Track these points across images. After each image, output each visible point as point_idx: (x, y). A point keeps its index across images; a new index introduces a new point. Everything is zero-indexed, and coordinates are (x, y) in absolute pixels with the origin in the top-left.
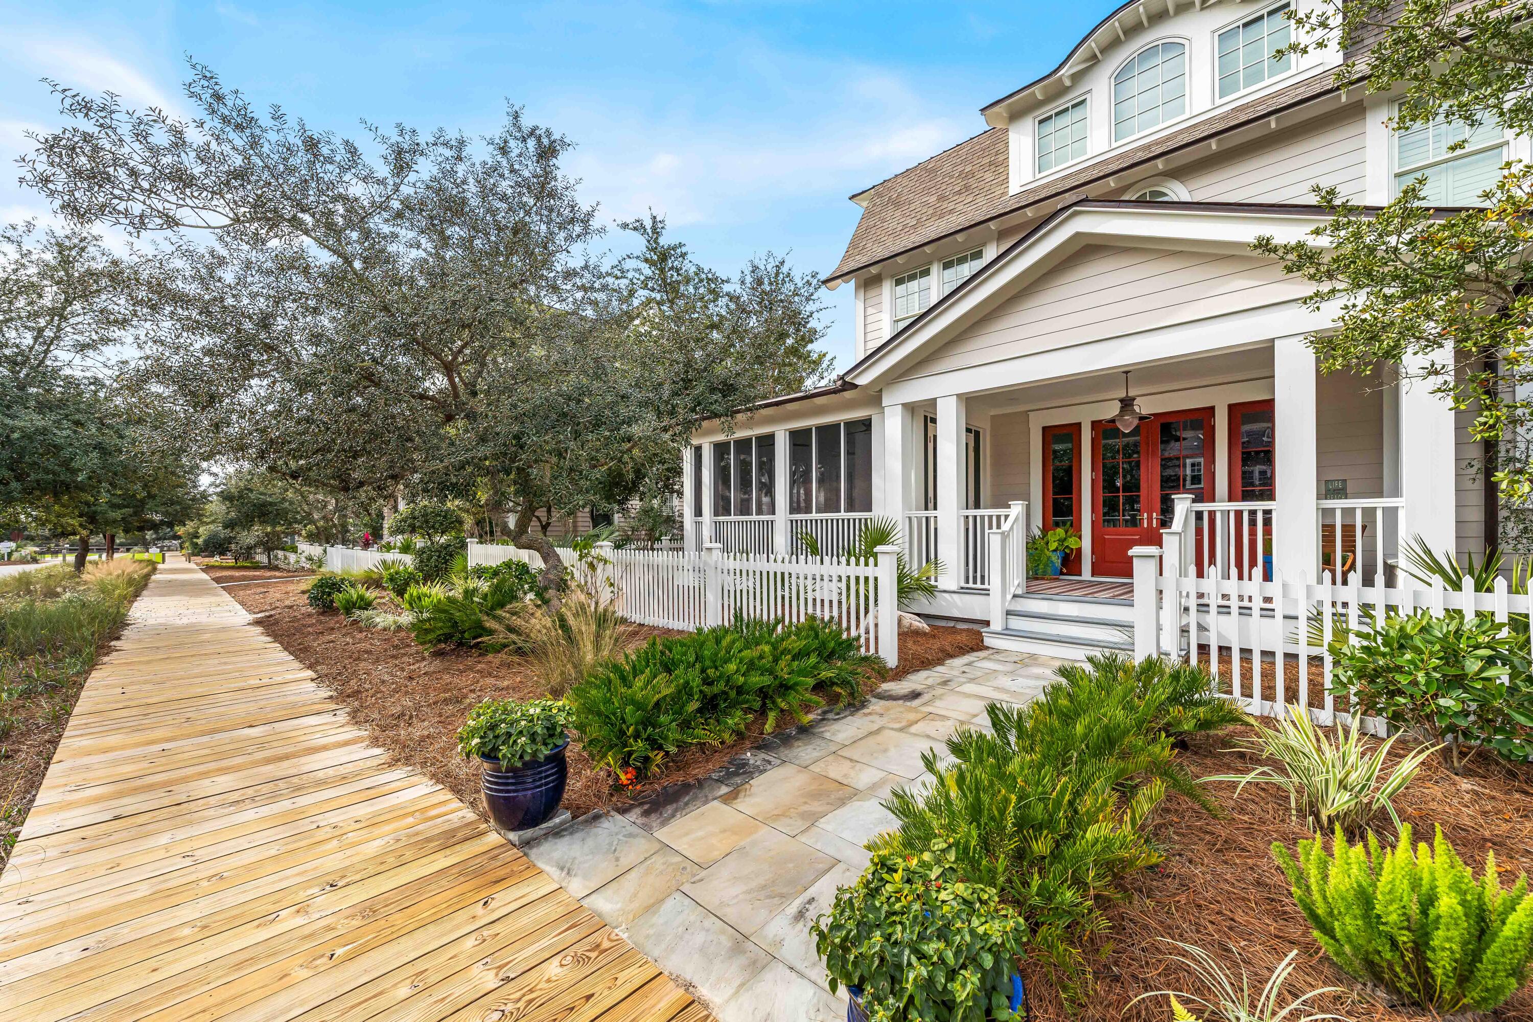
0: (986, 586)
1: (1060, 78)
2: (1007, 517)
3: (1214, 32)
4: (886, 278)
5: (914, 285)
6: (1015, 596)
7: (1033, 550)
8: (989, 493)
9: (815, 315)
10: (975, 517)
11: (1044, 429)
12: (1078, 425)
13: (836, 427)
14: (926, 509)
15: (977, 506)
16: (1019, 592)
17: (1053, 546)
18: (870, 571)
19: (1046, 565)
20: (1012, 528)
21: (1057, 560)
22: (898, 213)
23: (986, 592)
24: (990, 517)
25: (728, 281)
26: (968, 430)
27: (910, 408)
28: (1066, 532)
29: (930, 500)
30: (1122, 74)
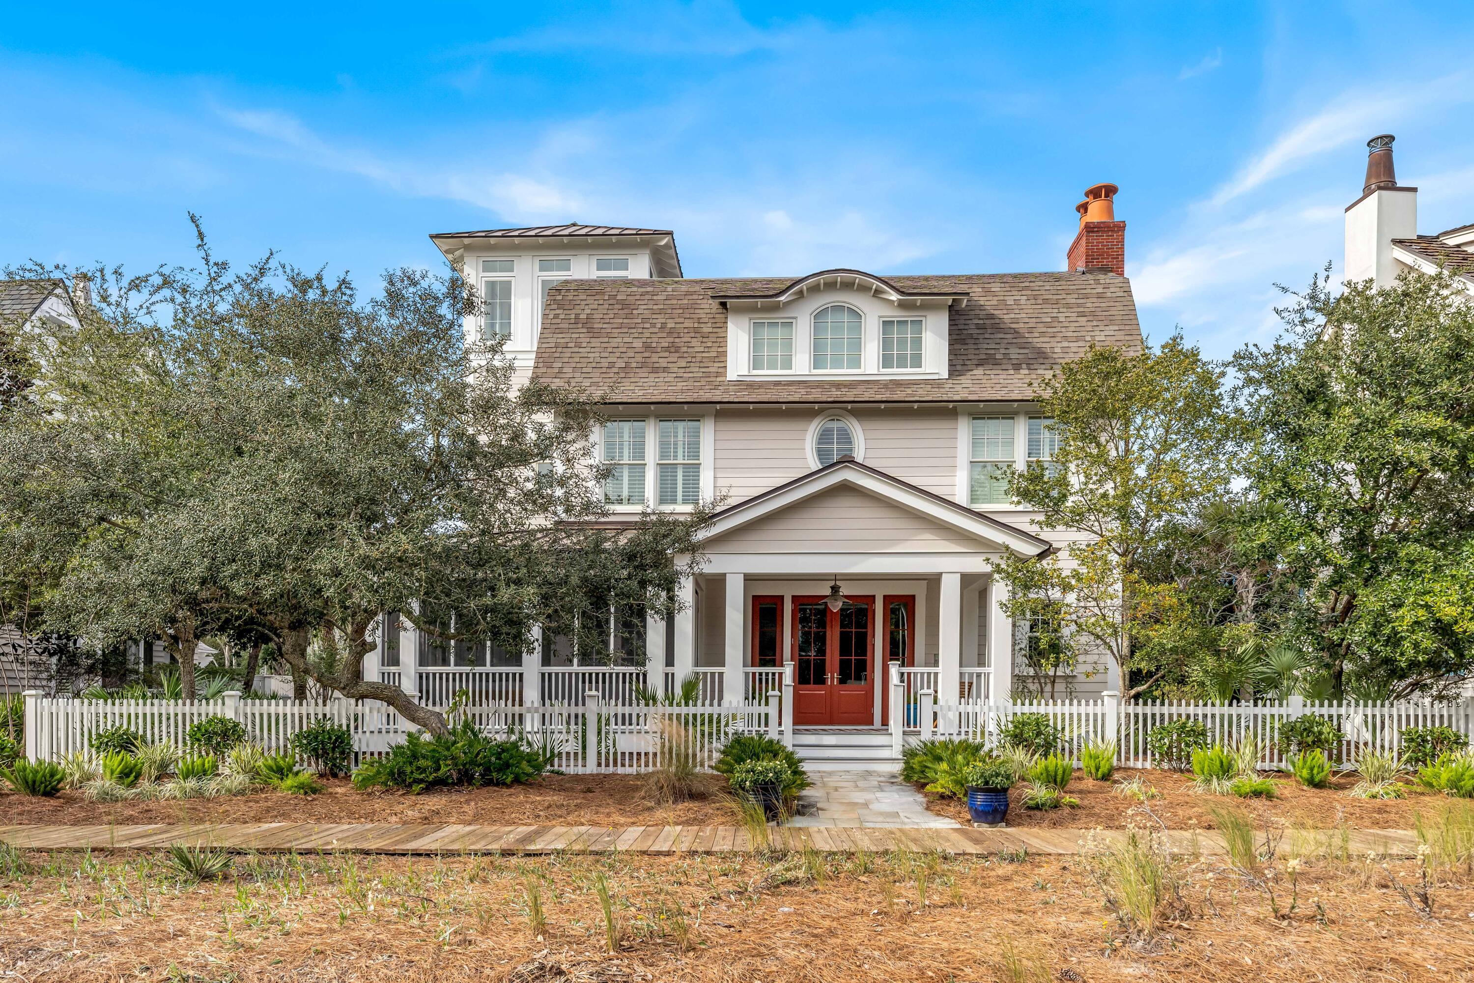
1: (779, 301)
3: (880, 317)
11: (754, 597)
12: (782, 597)
22: (595, 343)
27: (698, 578)
30: (819, 315)
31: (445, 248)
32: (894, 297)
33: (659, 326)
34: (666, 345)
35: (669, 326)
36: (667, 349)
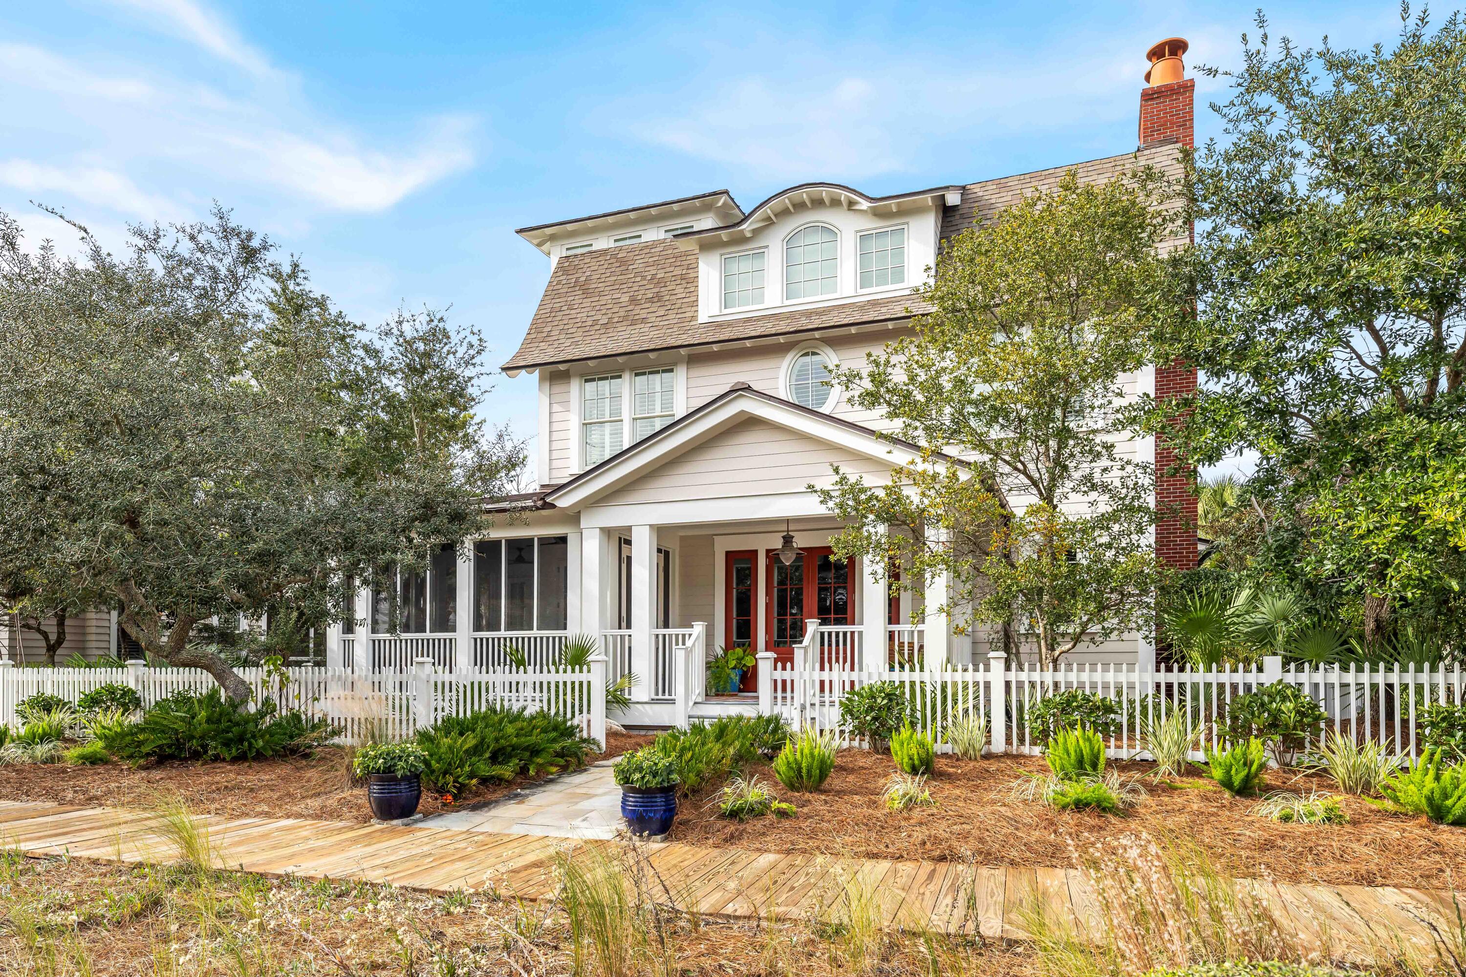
0: (673, 697)
1: (742, 230)
2: (690, 635)
3: (857, 232)
4: (575, 375)
5: (605, 385)
6: (695, 703)
7: (714, 667)
8: (677, 612)
9: (475, 381)
10: (664, 636)
11: (728, 553)
12: (755, 552)
13: (529, 542)
14: (620, 628)
15: (666, 625)
16: (699, 700)
17: (732, 664)
18: (584, 677)
19: (726, 682)
20: (694, 645)
21: (735, 677)
22: (587, 303)
23: (673, 702)
24: (677, 636)
25: (362, 328)
26: (659, 551)
27: (607, 532)
28: (744, 651)
29: (625, 619)
30: (789, 242)
31: (536, 241)
32: (864, 205)
33: (649, 278)
34: (651, 296)
35: (659, 276)
36: (651, 300)
